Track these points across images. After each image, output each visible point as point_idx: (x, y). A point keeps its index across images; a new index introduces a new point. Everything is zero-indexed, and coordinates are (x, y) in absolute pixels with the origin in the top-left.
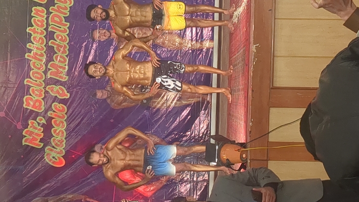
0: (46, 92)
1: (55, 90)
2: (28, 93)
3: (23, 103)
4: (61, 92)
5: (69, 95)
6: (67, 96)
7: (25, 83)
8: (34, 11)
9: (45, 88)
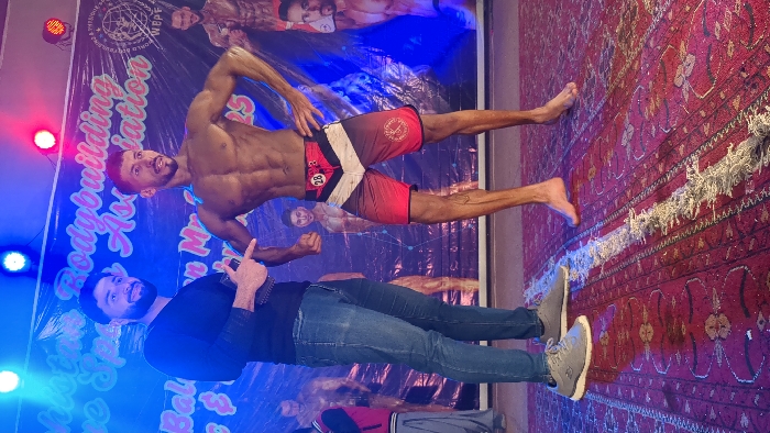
0: (198, 404)
1: (212, 400)
2: (170, 407)
3: (159, 422)
4: (221, 403)
5: (235, 409)
6: (232, 410)
7: (166, 387)
8: (188, 270)
9: (196, 397)
